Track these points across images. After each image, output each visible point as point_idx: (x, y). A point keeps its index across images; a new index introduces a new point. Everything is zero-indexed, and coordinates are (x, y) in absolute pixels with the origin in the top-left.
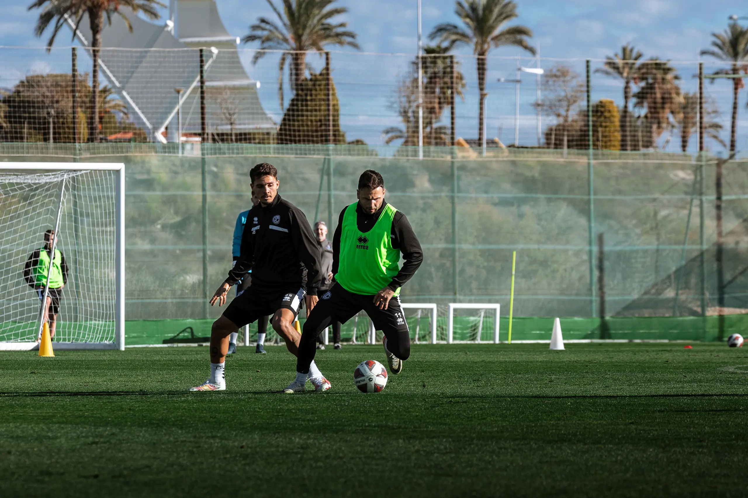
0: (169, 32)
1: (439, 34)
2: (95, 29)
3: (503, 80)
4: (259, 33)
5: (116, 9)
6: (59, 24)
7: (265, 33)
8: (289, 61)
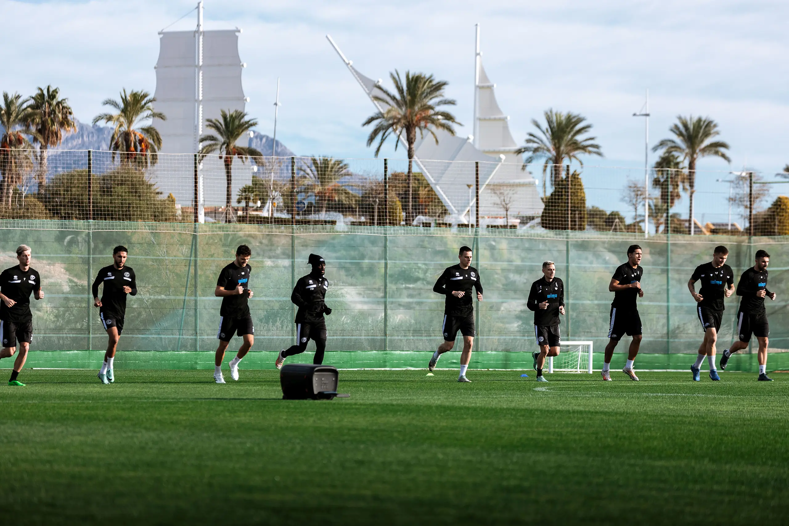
0: (470, 143)
1: (661, 147)
2: (410, 141)
3: (720, 180)
4: (531, 145)
5: (425, 127)
6: (384, 137)
7: (535, 145)
8: (551, 165)
